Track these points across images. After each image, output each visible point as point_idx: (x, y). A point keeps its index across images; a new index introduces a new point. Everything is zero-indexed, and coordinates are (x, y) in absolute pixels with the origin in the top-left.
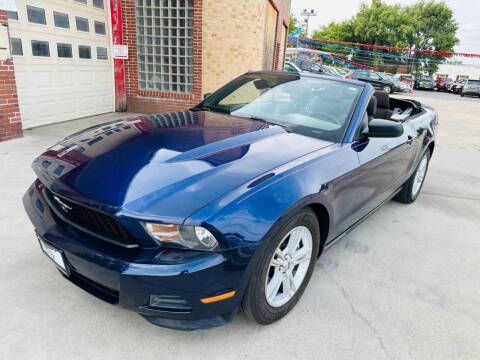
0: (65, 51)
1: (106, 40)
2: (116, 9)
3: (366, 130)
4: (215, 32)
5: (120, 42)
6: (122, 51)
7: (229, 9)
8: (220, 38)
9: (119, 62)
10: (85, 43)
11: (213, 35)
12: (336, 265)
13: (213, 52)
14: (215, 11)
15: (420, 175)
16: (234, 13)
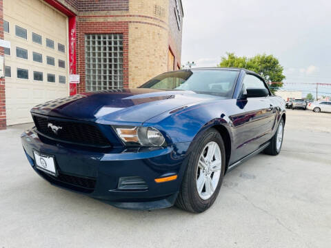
0: (38, 76)
1: (65, 72)
2: (72, 53)
3: (245, 93)
4: (137, 65)
5: (74, 73)
6: (76, 79)
7: (146, 52)
8: (140, 69)
9: (73, 85)
10: (52, 73)
11: (136, 67)
12: (236, 185)
13: (136, 77)
14: (136, 53)
15: (279, 136)
16: (148, 54)
